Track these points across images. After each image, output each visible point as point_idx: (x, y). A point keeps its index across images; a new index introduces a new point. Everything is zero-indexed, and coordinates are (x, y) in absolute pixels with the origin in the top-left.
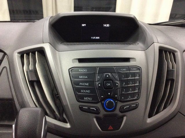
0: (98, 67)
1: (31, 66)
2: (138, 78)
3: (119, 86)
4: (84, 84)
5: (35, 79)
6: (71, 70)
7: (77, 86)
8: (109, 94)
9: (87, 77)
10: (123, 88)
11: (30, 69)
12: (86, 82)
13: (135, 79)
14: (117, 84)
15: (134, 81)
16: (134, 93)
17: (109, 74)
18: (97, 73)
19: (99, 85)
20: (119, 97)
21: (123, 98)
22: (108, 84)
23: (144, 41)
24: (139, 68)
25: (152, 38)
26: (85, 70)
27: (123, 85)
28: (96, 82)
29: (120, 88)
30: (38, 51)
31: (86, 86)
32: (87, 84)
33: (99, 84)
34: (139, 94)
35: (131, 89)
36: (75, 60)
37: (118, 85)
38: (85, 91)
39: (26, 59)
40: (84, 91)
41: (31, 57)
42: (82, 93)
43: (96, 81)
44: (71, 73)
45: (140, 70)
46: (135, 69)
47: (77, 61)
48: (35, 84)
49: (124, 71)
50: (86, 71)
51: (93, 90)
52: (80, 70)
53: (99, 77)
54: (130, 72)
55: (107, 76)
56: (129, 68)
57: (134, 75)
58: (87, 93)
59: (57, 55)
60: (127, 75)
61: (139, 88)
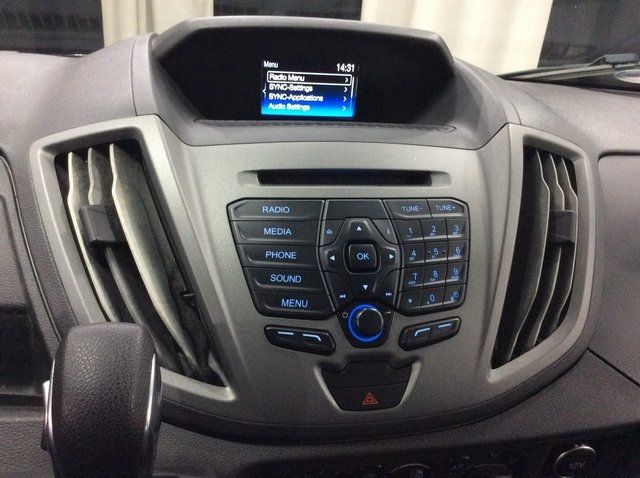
0: (325, 199)
1: (93, 192)
2: (459, 236)
3: (398, 261)
4: (281, 255)
5: (108, 236)
6: (236, 208)
7: (257, 262)
8: (365, 287)
9: (289, 232)
10: (410, 268)
11: (91, 203)
12: (287, 247)
13: (448, 240)
14: (391, 257)
15: (446, 247)
16: (446, 284)
17: (365, 222)
18: (325, 218)
19: (333, 258)
20: (397, 298)
21: (410, 301)
22: (360, 256)
23: (474, 118)
24: (462, 206)
25: (500, 110)
26: (282, 210)
27: (411, 258)
28: (319, 247)
29: (401, 269)
30: (118, 144)
31: (287, 260)
32: (292, 255)
33: (330, 255)
34: (462, 288)
35: (435, 273)
36: (249, 176)
37: (393, 259)
38: (283, 278)
39: (75, 169)
40: (280, 278)
41: (93, 163)
42: (276, 283)
43: (322, 244)
44: (233, 218)
45: (463, 211)
46: (448, 208)
47: (256, 176)
48: (109, 254)
49: (412, 213)
50: (286, 210)
51: (310, 275)
52: (265, 209)
53: (329, 232)
54: (434, 215)
55: (359, 229)
56: (428, 204)
57: (445, 226)
58: (291, 284)
59: (186, 157)
60: (422, 227)
61: (463, 268)
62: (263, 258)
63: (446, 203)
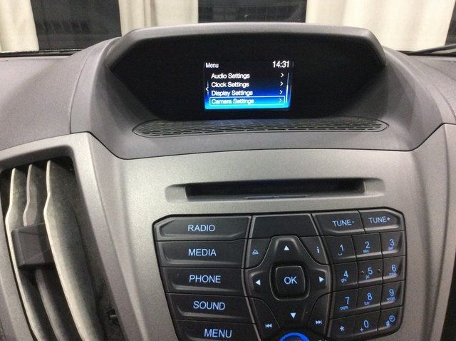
0: (252, 214)
1: (27, 212)
2: (394, 252)
3: (328, 283)
4: (205, 279)
6: (161, 227)
7: (180, 288)
8: (293, 315)
9: (214, 252)
10: (339, 291)
11: (25, 224)
12: (211, 270)
13: (383, 257)
14: (321, 279)
15: (381, 265)
16: (381, 308)
17: (293, 240)
18: (251, 236)
19: (258, 282)
20: (328, 327)
21: (342, 328)
22: (288, 281)
23: (407, 114)
24: (397, 217)
26: (207, 228)
27: (343, 280)
28: (245, 268)
29: (332, 292)
30: (54, 161)
31: (211, 284)
32: (216, 279)
33: (255, 279)
34: (398, 311)
35: (369, 296)
36: (177, 190)
37: (324, 282)
38: (206, 305)
39: (16, 186)
40: (203, 305)
41: (31, 179)
42: (199, 311)
43: (247, 266)
44: (159, 237)
45: (398, 223)
46: (382, 220)
47: (183, 191)
48: (39, 276)
49: (345, 227)
50: (212, 228)
51: (235, 304)
52: (190, 227)
53: (255, 252)
54: (366, 229)
55: (287, 249)
56: (360, 216)
57: (379, 240)
58: (215, 311)
59: (117, 172)
60: (355, 243)
61: (399, 289)
62: (186, 282)
63: (380, 215)
